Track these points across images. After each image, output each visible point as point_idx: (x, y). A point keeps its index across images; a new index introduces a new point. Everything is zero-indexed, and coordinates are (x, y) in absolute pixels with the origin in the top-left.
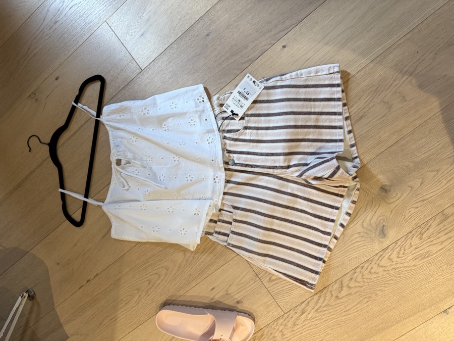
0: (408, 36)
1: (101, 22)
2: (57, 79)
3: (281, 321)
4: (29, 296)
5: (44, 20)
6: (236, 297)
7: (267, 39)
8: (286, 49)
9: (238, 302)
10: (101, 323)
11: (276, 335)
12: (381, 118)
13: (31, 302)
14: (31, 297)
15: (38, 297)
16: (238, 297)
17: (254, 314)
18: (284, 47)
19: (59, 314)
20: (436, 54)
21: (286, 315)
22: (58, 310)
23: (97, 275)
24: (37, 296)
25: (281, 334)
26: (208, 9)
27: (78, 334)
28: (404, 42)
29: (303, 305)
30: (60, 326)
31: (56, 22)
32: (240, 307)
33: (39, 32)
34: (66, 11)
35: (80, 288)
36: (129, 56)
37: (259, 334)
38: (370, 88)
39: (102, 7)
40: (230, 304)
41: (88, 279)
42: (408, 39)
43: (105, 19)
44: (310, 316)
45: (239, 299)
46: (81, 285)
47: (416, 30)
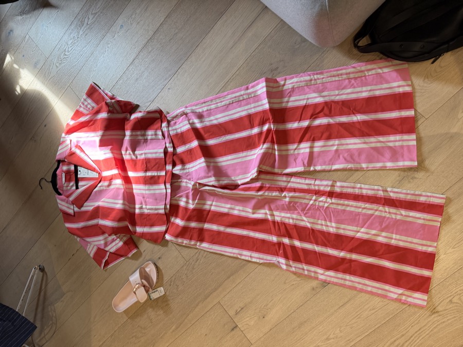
1: (67, 87)
2: (45, 126)
3: (185, 267)
4: (40, 269)
7: (159, 86)
10: (83, 282)
11: (183, 277)
13: (41, 273)
18: (169, 89)
19: (58, 279)
21: (188, 263)
22: (58, 276)
23: (77, 250)
24: (45, 268)
25: (186, 276)
27: (70, 291)
29: (197, 255)
30: (60, 287)
34: (46, 83)
39: (66, 77)
41: (73, 253)
42: (238, 75)
43: (69, 84)
44: (201, 262)
45: (160, 256)
46: (69, 258)
47: (241, 68)
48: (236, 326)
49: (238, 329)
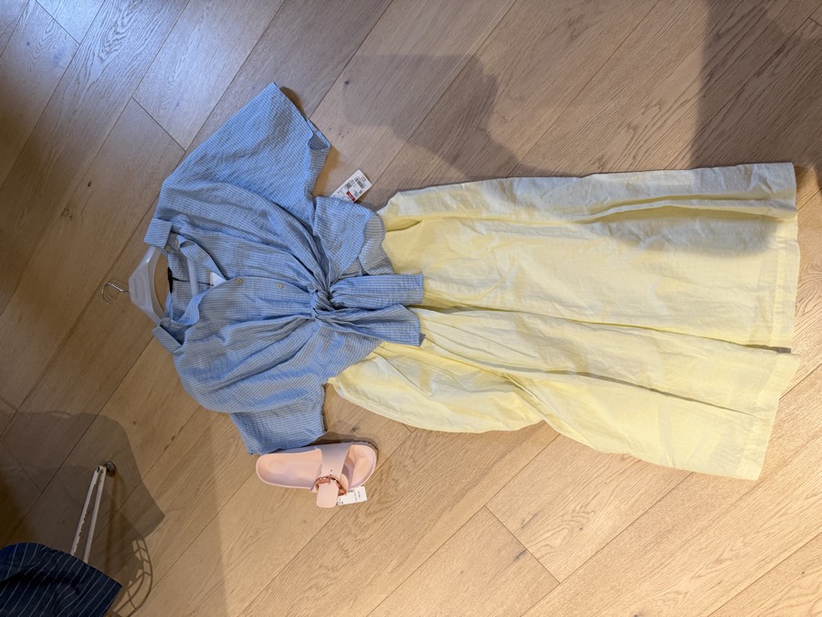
0: (494, 34)
1: (126, 100)
2: (89, 185)
3: (409, 443)
4: (108, 470)
5: (61, 113)
6: (350, 423)
7: (324, 78)
8: (349, 86)
9: (354, 429)
10: (198, 489)
11: (406, 463)
12: (481, 152)
13: (111, 479)
14: (111, 472)
15: (120, 471)
16: (353, 423)
17: (376, 440)
18: (347, 83)
19: (147, 487)
20: (533, 50)
21: (413, 435)
22: (146, 482)
23: (182, 427)
24: (118, 469)
25: (412, 460)
26: (248, 53)
27: (174, 509)
28: (491, 43)
30: (152, 502)
31: (75, 112)
32: (357, 435)
33: (57, 129)
34: (83, 95)
35: (165, 449)
36: (167, 136)
37: (386, 467)
38: (460, 115)
39: (124, 80)
40: (345, 433)
41: (172, 436)
42: (495, 39)
43: (130, 95)
45: (354, 425)
46: (165, 446)
47: (503, 25)
48: (524, 552)
49: (527, 556)
